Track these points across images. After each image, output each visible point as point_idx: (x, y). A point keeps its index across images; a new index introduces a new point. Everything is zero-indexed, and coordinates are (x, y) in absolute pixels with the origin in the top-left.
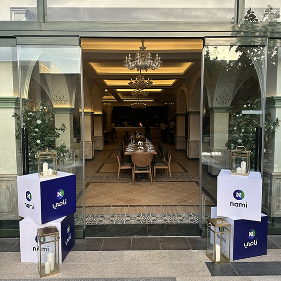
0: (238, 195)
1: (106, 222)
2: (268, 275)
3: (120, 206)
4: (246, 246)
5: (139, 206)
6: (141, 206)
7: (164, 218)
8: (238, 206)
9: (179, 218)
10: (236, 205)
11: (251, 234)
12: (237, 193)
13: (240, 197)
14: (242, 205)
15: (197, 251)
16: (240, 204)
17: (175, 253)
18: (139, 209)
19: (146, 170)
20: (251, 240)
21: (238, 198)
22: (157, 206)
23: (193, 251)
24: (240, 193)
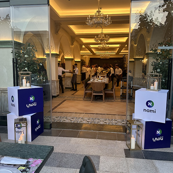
0: (150, 104)
1: (67, 121)
2: (167, 160)
3: (79, 113)
4: (154, 140)
5: (91, 114)
6: (92, 114)
7: (105, 121)
8: (149, 112)
9: (115, 122)
10: (148, 111)
11: (158, 132)
12: (149, 103)
13: (151, 105)
14: (152, 111)
15: (121, 141)
16: (150, 110)
17: (105, 141)
18: (91, 115)
19: (101, 93)
20: (158, 136)
21: (149, 106)
22: (103, 114)
23: (118, 141)
24: (151, 103)
